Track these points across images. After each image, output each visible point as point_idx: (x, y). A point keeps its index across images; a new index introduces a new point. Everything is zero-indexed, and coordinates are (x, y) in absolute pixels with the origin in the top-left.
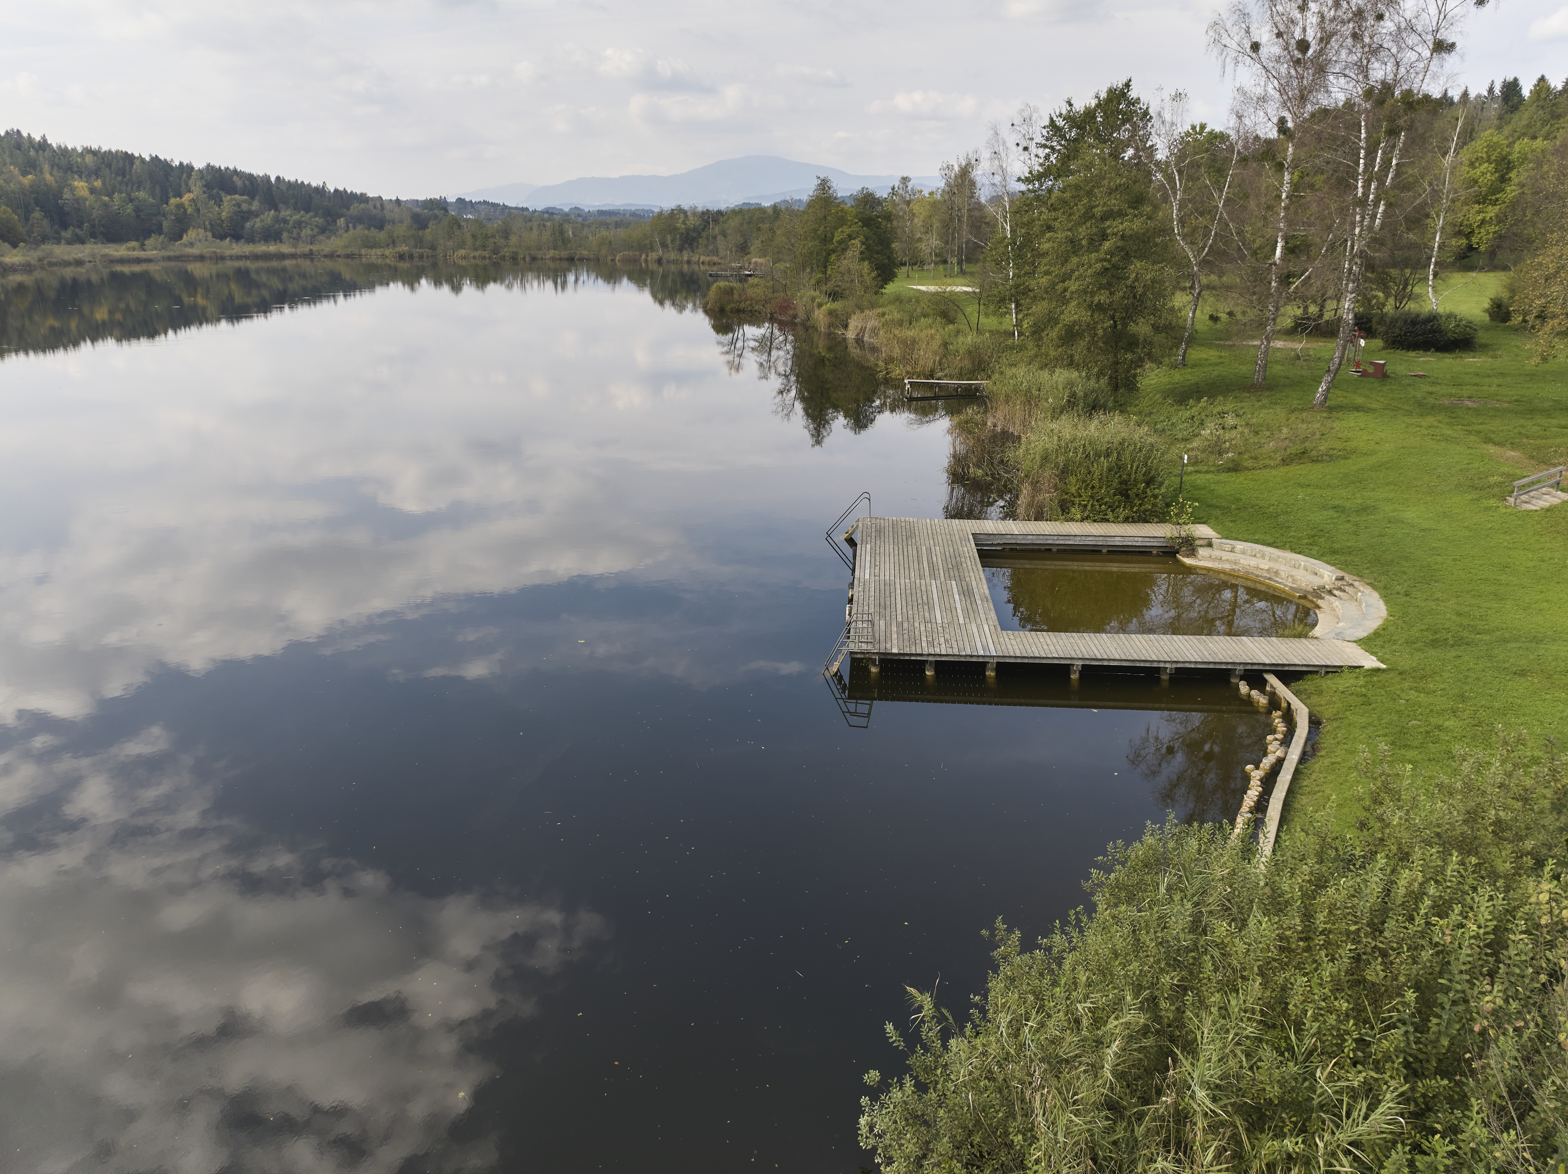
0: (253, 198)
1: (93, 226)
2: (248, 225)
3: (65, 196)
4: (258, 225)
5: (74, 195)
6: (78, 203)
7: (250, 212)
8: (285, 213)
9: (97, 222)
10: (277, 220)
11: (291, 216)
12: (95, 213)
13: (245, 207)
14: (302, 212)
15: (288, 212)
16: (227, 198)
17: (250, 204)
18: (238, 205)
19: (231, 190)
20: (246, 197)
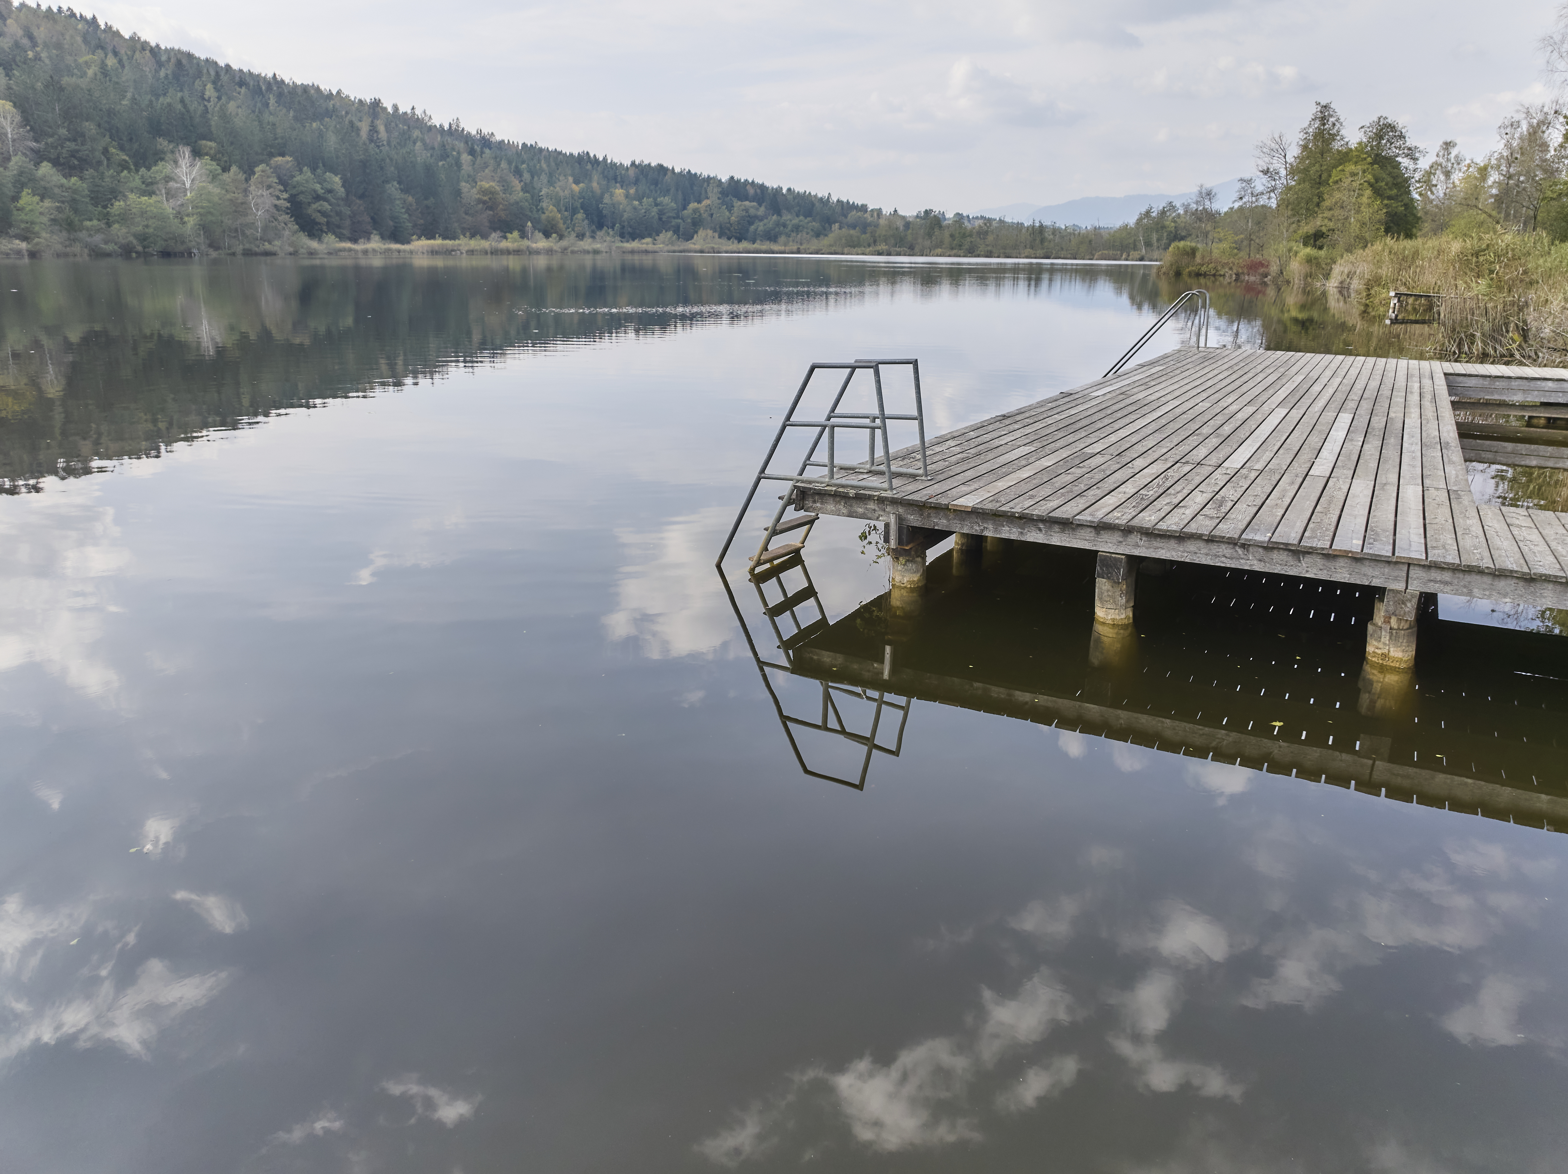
0: (760, 205)
1: (623, 227)
2: (752, 228)
3: (605, 201)
4: (761, 228)
5: (612, 200)
6: (614, 207)
7: (756, 217)
8: (786, 217)
9: (626, 224)
10: (778, 224)
11: (791, 221)
12: (626, 216)
13: (752, 212)
14: (801, 218)
15: (789, 217)
16: (737, 204)
17: (757, 209)
18: (747, 210)
19: (743, 197)
20: (755, 204)
